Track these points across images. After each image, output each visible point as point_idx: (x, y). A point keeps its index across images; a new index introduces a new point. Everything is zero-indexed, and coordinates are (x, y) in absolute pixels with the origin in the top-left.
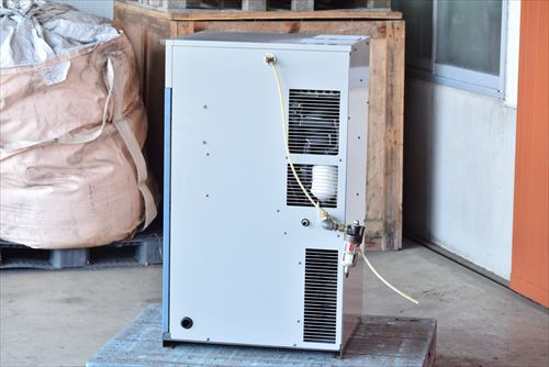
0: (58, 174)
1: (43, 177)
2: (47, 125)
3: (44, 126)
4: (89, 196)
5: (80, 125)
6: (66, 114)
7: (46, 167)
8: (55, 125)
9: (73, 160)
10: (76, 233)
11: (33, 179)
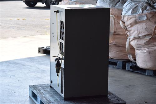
0: (142, 47)
1: (139, 47)
2: (139, 32)
3: (138, 33)
4: (149, 55)
5: (148, 34)
6: (145, 30)
7: (139, 44)
8: (141, 32)
9: (146, 44)
10: (147, 65)
11: (137, 47)
